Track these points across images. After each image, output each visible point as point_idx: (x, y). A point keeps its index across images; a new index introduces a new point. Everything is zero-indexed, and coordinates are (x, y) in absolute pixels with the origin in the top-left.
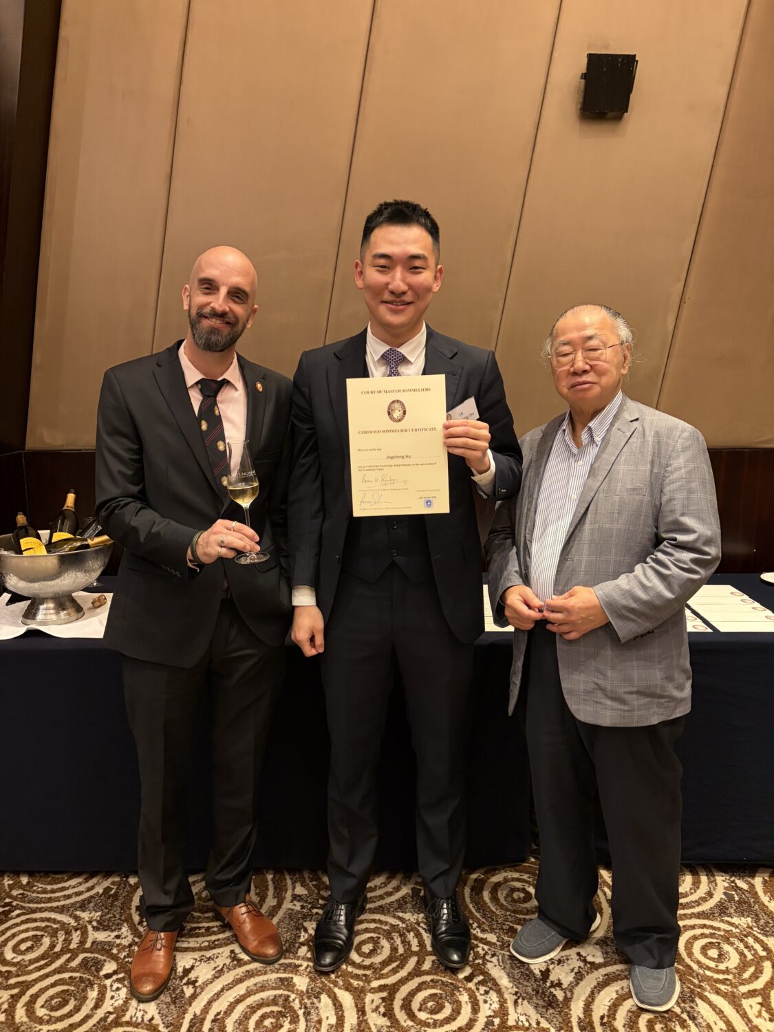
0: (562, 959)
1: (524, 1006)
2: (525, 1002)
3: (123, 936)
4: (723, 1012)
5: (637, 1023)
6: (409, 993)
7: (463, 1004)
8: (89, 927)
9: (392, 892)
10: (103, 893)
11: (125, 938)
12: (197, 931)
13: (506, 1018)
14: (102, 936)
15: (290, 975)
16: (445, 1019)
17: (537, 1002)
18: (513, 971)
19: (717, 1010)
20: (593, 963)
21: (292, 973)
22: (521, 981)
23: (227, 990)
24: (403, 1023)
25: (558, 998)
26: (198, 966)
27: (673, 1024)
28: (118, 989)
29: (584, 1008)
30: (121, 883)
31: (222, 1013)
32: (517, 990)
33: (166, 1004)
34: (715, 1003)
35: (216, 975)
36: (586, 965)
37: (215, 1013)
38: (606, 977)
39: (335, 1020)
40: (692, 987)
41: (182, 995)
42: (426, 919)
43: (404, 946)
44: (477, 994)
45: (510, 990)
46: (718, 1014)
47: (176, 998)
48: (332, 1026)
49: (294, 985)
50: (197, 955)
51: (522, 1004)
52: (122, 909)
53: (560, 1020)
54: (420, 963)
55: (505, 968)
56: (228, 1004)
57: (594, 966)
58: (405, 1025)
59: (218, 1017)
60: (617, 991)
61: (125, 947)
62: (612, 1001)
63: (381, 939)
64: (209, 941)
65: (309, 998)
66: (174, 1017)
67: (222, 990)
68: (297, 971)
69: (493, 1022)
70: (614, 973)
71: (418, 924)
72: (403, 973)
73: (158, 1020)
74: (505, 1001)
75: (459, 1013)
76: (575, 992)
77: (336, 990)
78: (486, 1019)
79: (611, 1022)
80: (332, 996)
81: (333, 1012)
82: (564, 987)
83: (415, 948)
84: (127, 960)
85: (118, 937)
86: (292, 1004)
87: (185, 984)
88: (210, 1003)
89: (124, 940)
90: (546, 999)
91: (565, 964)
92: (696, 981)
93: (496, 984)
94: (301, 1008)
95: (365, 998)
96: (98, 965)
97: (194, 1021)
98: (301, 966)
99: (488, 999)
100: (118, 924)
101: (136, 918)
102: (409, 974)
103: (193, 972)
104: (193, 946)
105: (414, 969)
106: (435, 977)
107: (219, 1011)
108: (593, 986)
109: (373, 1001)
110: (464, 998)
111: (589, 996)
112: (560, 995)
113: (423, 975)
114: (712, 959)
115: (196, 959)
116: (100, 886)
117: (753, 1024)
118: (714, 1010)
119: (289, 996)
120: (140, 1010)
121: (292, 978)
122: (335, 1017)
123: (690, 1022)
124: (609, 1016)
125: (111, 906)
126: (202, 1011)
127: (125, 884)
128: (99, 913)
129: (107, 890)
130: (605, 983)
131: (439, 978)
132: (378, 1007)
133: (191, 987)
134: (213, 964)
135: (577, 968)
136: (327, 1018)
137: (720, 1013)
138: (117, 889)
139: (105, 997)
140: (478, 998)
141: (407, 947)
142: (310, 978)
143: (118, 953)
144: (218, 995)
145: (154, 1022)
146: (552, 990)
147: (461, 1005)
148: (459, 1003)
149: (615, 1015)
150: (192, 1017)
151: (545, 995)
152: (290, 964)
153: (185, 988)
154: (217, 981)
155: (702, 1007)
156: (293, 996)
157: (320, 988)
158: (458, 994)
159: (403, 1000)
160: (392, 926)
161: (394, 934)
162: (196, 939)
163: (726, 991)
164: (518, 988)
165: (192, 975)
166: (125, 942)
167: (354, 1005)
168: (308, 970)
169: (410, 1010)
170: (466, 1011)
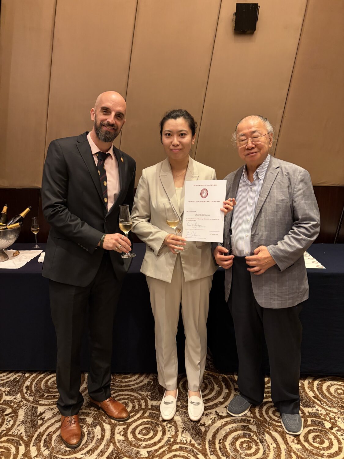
0: (208, 414)
1: (186, 433)
2: (187, 432)
3: (17, 398)
4: (276, 439)
5: (236, 443)
6: (136, 426)
7: (159, 432)
8: (4, 394)
9: (139, 383)
10: (13, 380)
11: (18, 399)
12: (50, 397)
13: (176, 438)
14: (8, 398)
15: (85, 417)
16: (149, 438)
17: (192, 432)
18: (184, 418)
19: (274, 439)
20: (222, 416)
21: (86, 416)
22: (187, 422)
23: (57, 423)
24: (130, 439)
25: (202, 430)
26: (46, 412)
27: (252, 444)
28: (10, 421)
29: (212, 436)
30: (22, 376)
31: (52, 432)
32: (184, 426)
33: (29, 427)
34: (274, 436)
35: (54, 416)
36: (218, 417)
37: (49, 432)
38: (226, 422)
39: (101, 437)
40: (265, 428)
41: (37, 424)
42: (151, 394)
43: (138, 406)
44: (166, 427)
45: (181, 426)
46: (273, 440)
47: (34, 425)
48: (99, 439)
49: (86, 421)
50: (47, 407)
51: (185, 433)
52: (20, 387)
53: (201, 441)
54: (143, 414)
55: (181, 416)
56: (56, 428)
57: (222, 417)
58: (131, 440)
59: (50, 434)
60: (230, 429)
61: (17, 403)
62: (226, 433)
63: (129, 403)
64: (54, 402)
65: (91, 427)
66: (31, 433)
67: (55, 422)
68: (89, 415)
69: (170, 440)
70: (230, 421)
71: (147, 396)
72: (136, 418)
73: (24, 434)
74: (178, 431)
75: (156, 435)
76: (211, 428)
77: (104, 424)
78: (168, 439)
79: (224, 442)
80: (102, 426)
81: (100, 433)
82: (206, 426)
83: (143, 407)
84: (16, 408)
85: (15, 398)
86: (83, 430)
87: (39, 419)
88: (48, 428)
89: (17, 400)
90: (197, 431)
91: (208, 416)
92: (267, 426)
93: (176, 424)
94: (86, 431)
95: (115, 428)
96: (4, 410)
97: (39, 435)
98: (91, 413)
99: (170, 430)
100: (16, 393)
101: (25, 391)
102: (138, 418)
103: (44, 414)
104: (46, 403)
105: (141, 416)
106: (149, 420)
107: (51, 431)
108: (219, 426)
109: (119, 429)
110: (160, 429)
111: (216, 431)
112: (203, 429)
113: (144, 419)
114: (276, 416)
115: (46, 409)
116: (13, 376)
117: (289, 445)
118: (272, 438)
119: (83, 426)
120: (17, 430)
121: (86, 418)
122: (101, 435)
123: (260, 444)
124: (223, 440)
125: (15, 386)
126: (44, 431)
127: (23, 377)
128: (9, 388)
129: (16, 378)
130: (225, 425)
131: (151, 420)
132: (121, 432)
133: (41, 420)
134: (53, 411)
135: (214, 418)
136: (97, 436)
137: (275, 440)
138: (19, 378)
139: (3, 424)
140: (166, 429)
141: (139, 406)
142: (94, 418)
143: (13, 405)
144: (52, 424)
145: (22, 435)
146: (200, 427)
147: (158, 432)
148: (157, 431)
149: (226, 439)
150: (39, 433)
151: (196, 429)
152: (87, 412)
153: (39, 421)
154: (53, 418)
155: (267, 437)
156: (84, 426)
157: (97, 423)
158: (157, 427)
159: (133, 429)
160: (135, 397)
161: (135, 401)
162: (48, 400)
163: (280, 430)
164: (185, 425)
165: (43, 416)
166: (17, 401)
167: (110, 430)
168: (94, 415)
169: (135, 433)
170: (160, 434)
